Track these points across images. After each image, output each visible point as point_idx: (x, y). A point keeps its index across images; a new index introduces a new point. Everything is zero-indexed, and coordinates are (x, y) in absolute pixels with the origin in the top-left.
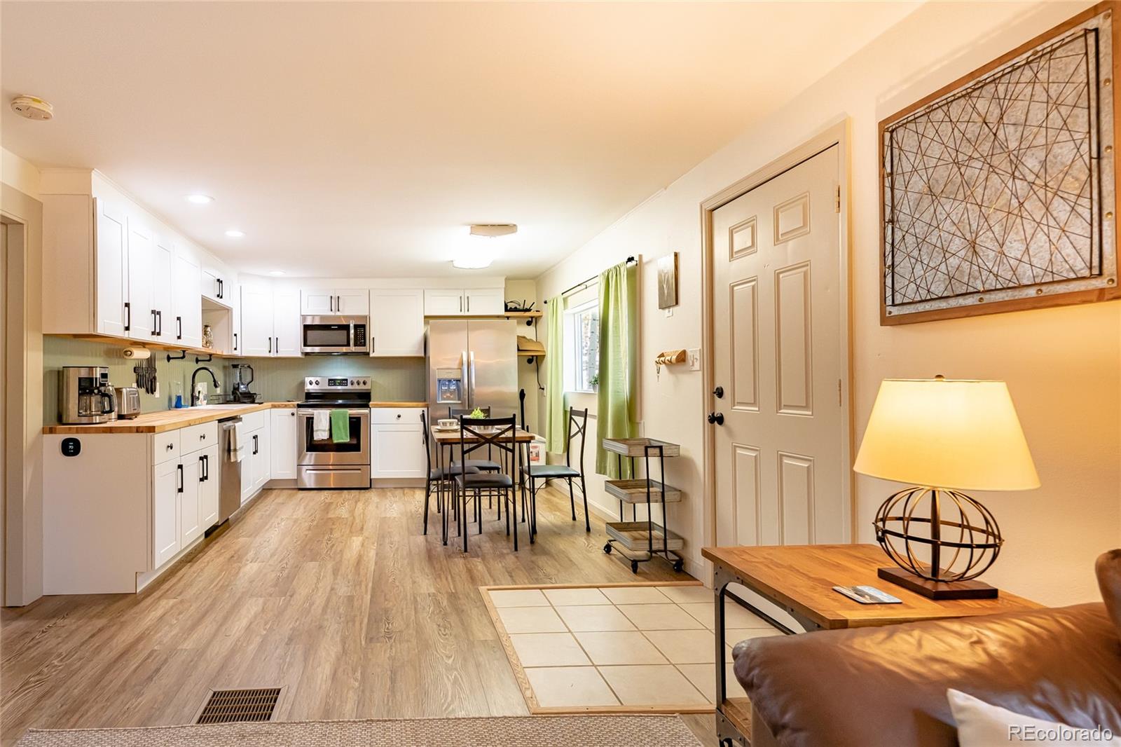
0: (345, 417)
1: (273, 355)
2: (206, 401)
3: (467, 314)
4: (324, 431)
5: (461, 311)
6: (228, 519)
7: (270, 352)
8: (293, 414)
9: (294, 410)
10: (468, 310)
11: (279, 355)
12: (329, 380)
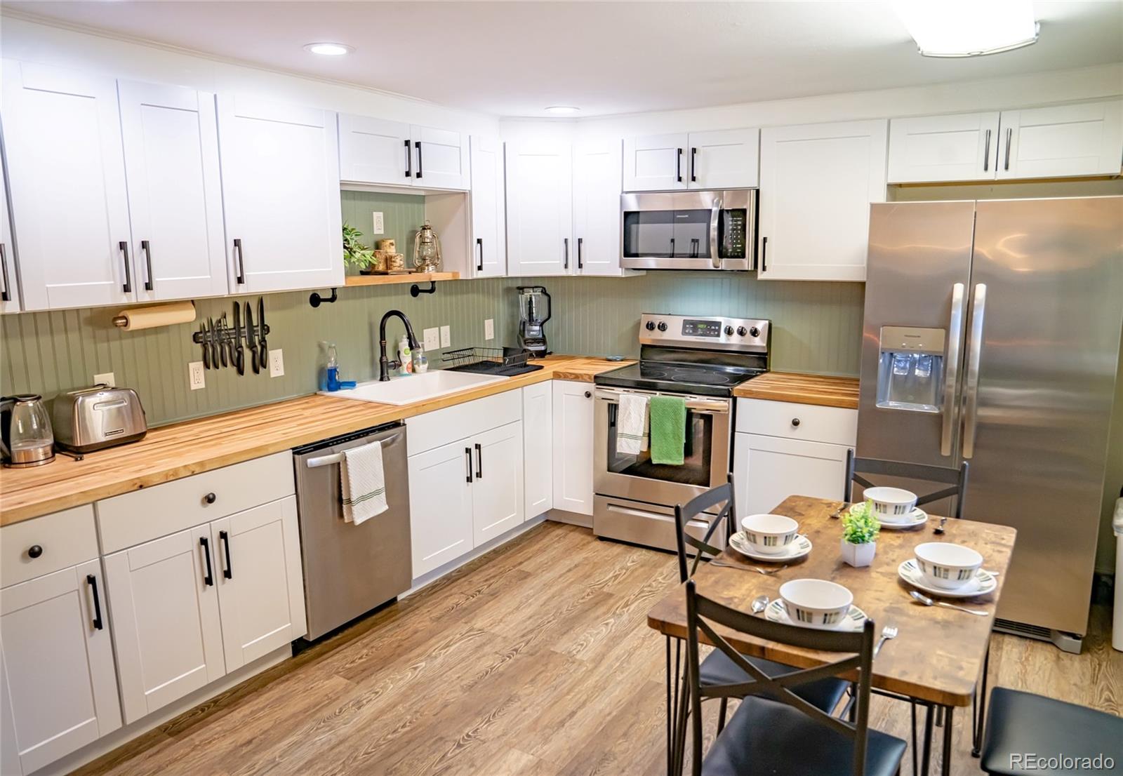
0: (676, 412)
1: (573, 271)
2: (427, 365)
3: (1002, 175)
4: (635, 437)
5: (986, 169)
6: (395, 599)
7: (566, 266)
8: (588, 395)
9: (591, 387)
10: (1007, 168)
11: (585, 272)
12: (686, 322)
